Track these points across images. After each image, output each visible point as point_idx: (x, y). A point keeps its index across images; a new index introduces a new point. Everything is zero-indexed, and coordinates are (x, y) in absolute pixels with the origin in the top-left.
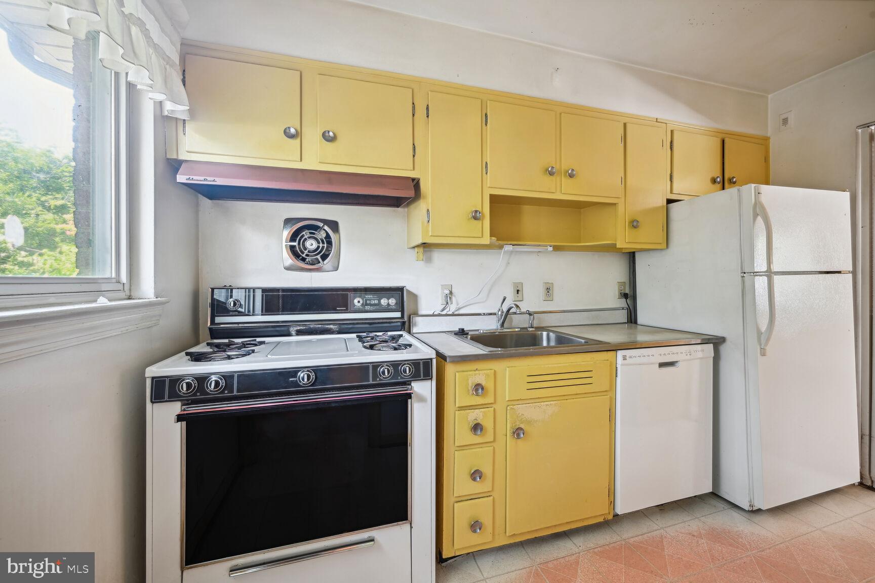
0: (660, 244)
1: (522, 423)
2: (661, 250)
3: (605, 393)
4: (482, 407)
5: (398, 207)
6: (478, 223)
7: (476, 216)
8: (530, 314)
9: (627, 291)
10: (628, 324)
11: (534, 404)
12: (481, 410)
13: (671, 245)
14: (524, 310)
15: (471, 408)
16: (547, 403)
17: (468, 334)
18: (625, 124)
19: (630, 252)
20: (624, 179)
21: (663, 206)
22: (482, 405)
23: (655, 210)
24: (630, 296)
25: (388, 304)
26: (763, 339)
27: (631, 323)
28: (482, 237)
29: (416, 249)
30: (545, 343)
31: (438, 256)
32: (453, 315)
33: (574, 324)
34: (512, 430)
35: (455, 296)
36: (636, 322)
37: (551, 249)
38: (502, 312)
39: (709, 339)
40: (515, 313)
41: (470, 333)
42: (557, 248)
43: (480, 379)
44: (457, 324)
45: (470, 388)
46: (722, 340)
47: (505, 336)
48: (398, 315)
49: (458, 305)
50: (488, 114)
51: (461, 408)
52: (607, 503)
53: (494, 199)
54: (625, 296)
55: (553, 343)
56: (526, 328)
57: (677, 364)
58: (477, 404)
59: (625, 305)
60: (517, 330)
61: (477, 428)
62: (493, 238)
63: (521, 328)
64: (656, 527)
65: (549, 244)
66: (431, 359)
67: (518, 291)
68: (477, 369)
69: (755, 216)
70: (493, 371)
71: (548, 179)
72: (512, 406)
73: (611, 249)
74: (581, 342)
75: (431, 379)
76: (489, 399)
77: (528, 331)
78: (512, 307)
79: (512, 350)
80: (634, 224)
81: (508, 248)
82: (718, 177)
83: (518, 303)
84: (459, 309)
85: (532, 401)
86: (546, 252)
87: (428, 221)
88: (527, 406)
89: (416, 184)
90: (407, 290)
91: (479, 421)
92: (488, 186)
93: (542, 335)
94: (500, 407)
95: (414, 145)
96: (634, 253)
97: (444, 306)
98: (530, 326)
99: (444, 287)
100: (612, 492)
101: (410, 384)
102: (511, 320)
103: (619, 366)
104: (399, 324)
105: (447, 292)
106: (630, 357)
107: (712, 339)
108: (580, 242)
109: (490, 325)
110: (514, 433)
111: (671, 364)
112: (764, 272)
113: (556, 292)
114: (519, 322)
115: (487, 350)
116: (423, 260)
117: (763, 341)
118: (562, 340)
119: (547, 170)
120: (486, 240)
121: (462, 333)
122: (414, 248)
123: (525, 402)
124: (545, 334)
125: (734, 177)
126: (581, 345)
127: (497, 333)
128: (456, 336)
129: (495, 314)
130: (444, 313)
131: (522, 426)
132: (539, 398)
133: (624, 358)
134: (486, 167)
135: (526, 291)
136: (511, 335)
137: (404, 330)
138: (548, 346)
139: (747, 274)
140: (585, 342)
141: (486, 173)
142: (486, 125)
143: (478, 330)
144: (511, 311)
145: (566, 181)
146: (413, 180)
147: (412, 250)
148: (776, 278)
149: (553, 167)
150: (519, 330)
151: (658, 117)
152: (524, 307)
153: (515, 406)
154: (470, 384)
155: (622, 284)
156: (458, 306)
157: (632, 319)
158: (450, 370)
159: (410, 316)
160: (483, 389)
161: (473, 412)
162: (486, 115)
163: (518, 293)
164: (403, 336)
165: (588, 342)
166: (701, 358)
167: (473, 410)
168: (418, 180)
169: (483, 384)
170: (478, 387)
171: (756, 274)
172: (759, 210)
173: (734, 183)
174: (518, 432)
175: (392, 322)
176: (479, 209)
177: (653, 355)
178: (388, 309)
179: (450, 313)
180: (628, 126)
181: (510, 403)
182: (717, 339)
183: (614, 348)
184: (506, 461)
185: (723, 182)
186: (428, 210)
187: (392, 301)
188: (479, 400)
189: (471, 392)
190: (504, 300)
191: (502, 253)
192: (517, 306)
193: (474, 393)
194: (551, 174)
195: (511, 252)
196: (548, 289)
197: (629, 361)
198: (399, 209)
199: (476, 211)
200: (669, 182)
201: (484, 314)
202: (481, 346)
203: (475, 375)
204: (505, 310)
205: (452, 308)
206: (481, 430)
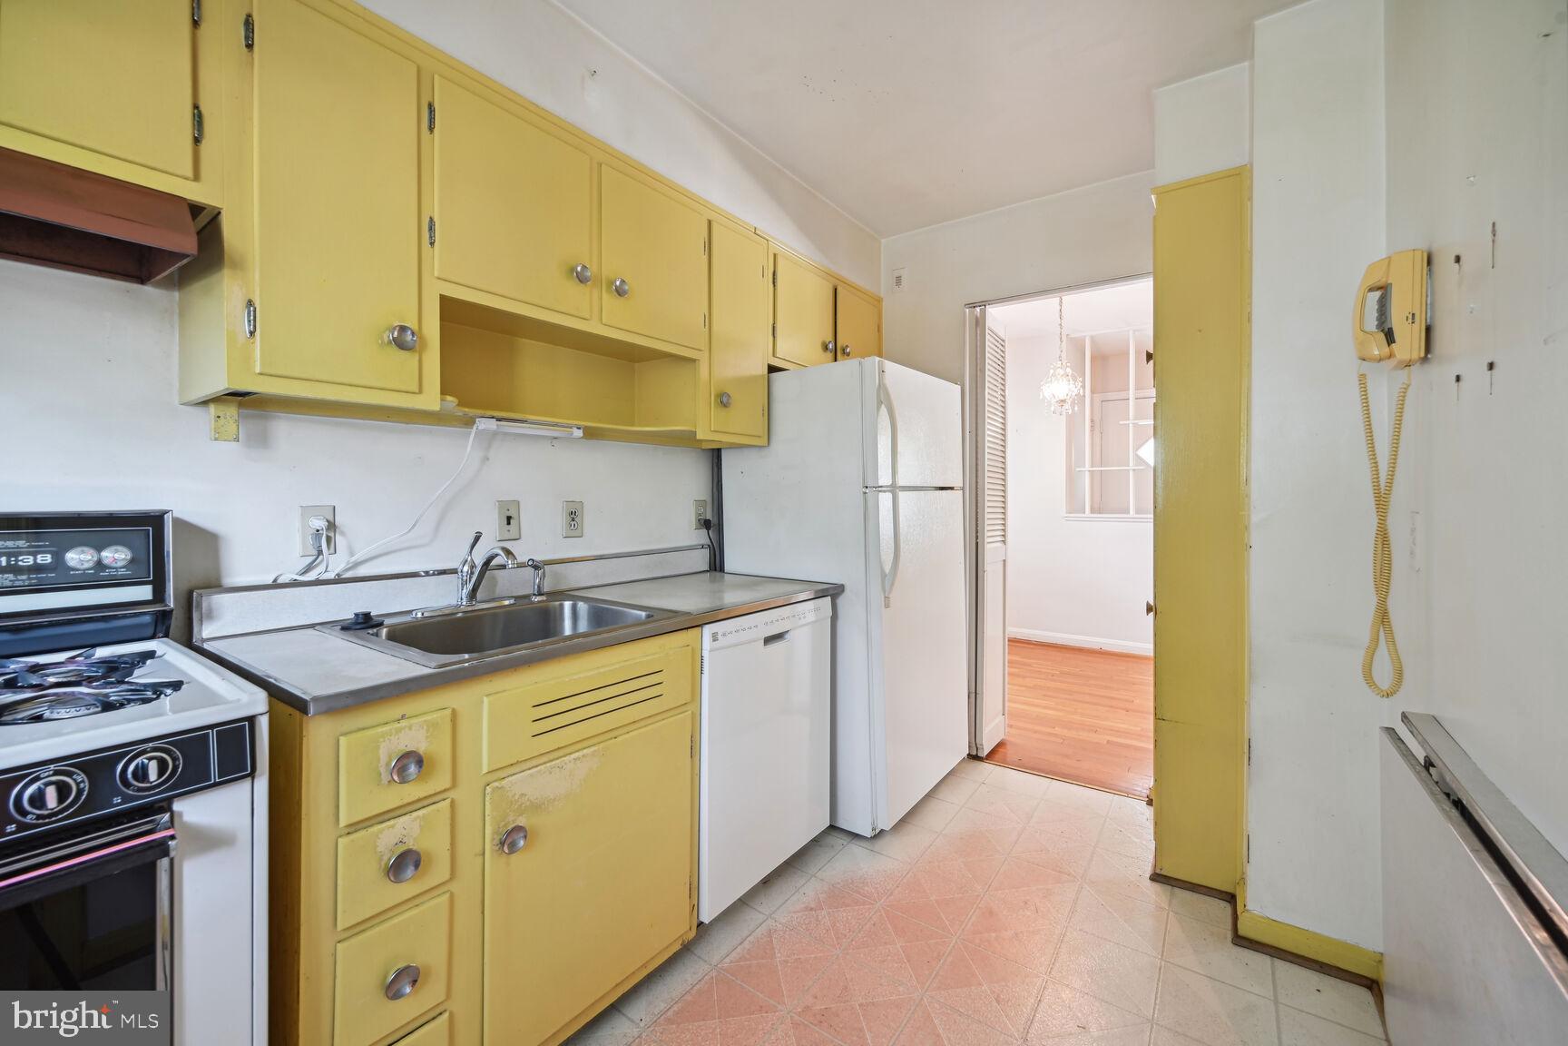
0: (759, 437)
1: (521, 815)
2: (760, 447)
3: (684, 708)
4: (420, 805)
5: (142, 280)
6: (410, 360)
7: (403, 340)
8: (536, 567)
9: (709, 517)
10: (714, 573)
11: (548, 765)
12: (415, 814)
13: (774, 438)
14: (522, 558)
15: (386, 817)
16: (577, 755)
17: (380, 624)
18: (710, 222)
19: (713, 450)
20: (709, 320)
21: (763, 376)
22: (419, 800)
23: (750, 380)
24: (712, 524)
25: (100, 565)
26: (888, 580)
27: (715, 570)
28: (420, 392)
29: (212, 408)
30: (568, 631)
31: (285, 429)
32: (338, 580)
33: (624, 580)
34: (497, 838)
35: (343, 534)
36: (722, 569)
37: (579, 433)
38: (473, 566)
39: (823, 590)
40: (503, 567)
41: (387, 621)
42: (591, 434)
43: (413, 737)
44: (348, 603)
45: (382, 770)
46: (840, 590)
47: (479, 617)
48: (145, 592)
49: (352, 554)
50: (437, 106)
51: (354, 827)
52: (687, 909)
53: (452, 310)
54: (706, 524)
55: (583, 626)
56: (527, 597)
57: (787, 636)
58: (405, 801)
59: (706, 541)
60: (507, 603)
61: (404, 863)
62: (449, 398)
63: (516, 598)
64: (761, 917)
65: (576, 422)
66: (251, 720)
67: (509, 519)
68: (402, 717)
69: (880, 403)
70: (448, 712)
71: (573, 288)
72: (496, 784)
73: (685, 440)
74: (638, 618)
75: (252, 775)
76: (440, 781)
77: (533, 603)
78: (497, 555)
79: (497, 656)
80: (723, 401)
81: (484, 424)
82: (830, 342)
83: (508, 545)
84: (357, 565)
85: (544, 759)
86: (570, 440)
87: (252, 333)
88: (531, 775)
89: (206, 224)
90: (177, 522)
91: (411, 845)
92: (436, 274)
93: (562, 607)
94: (465, 795)
95: (196, 107)
96: (719, 450)
97: (310, 559)
98: (536, 592)
99: (307, 511)
100: (694, 889)
101: (170, 809)
102: (494, 581)
103: (706, 654)
104: (147, 619)
105: (320, 524)
106: (724, 635)
107: (827, 589)
108: (633, 425)
109: (443, 597)
110: (502, 843)
111: (779, 637)
112: (887, 486)
113: (589, 520)
114: (512, 585)
115: (433, 664)
116: (237, 440)
117: (887, 588)
118: (604, 617)
119: (573, 269)
120: (431, 399)
121: (364, 624)
122: (205, 403)
123: (529, 764)
124: (567, 605)
125: (847, 346)
126: (639, 623)
127: (460, 615)
128: (346, 635)
129: (454, 571)
130: (311, 576)
131: (521, 822)
132: (559, 748)
133: (715, 637)
134: (431, 228)
135: (526, 519)
136: (493, 615)
137: (166, 635)
138: (575, 636)
139: (870, 488)
140: (648, 617)
141: (432, 244)
142: (431, 129)
143: (411, 612)
144: (494, 562)
145: (609, 300)
146: (196, 209)
147: (199, 411)
148: (902, 495)
149: (584, 267)
150: (512, 601)
151: (758, 227)
152: (523, 552)
153: (504, 782)
154: (383, 758)
155: (700, 503)
156: (353, 559)
157: (716, 564)
158: (318, 735)
159: (190, 593)
160: (420, 762)
161: (393, 827)
162: (431, 106)
163: (509, 523)
164: (158, 654)
165: (653, 614)
166: (815, 622)
167: (392, 822)
168: (216, 215)
169: (422, 748)
170: (405, 761)
171: (879, 488)
172: (883, 397)
173: (848, 354)
174: (510, 840)
175: (115, 617)
176: (412, 323)
177: (756, 626)
178: (98, 578)
179: (331, 575)
180: (715, 226)
181: (490, 778)
182: (835, 588)
183: (694, 622)
184: (483, 913)
185: (835, 350)
186: (250, 303)
187: (116, 556)
188: (412, 791)
189: (385, 777)
190: (477, 539)
191: (472, 435)
192: (508, 553)
193: (396, 778)
194: (582, 279)
195: (495, 434)
196: (573, 515)
197: (722, 641)
198: (148, 289)
199: (403, 329)
200: (771, 338)
201: (427, 574)
202: (414, 653)
203: (399, 731)
204: (479, 562)
205: (335, 564)
206: (417, 865)
